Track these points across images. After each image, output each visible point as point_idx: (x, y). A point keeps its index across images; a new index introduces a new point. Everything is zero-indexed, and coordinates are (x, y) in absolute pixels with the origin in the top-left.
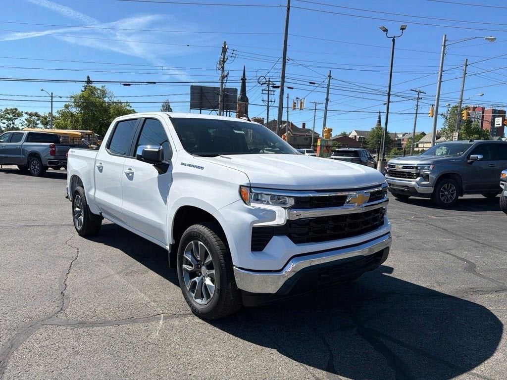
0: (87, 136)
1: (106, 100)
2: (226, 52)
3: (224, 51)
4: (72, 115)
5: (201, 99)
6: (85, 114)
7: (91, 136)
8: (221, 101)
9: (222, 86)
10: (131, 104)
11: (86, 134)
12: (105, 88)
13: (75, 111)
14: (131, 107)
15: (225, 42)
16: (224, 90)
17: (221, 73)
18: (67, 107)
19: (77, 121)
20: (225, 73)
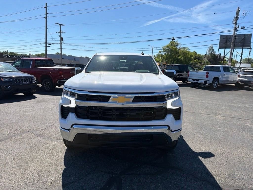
0: (164, 65)
1: (178, 47)
2: (239, 13)
3: (238, 12)
4: (162, 56)
5: (226, 42)
6: (167, 55)
7: (165, 65)
8: (233, 43)
9: (234, 33)
10: (189, 48)
11: (164, 64)
12: (178, 42)
13: (163, 54)
14: (189, 50)
15: (239, 7)
16: (236, 36)
17: (234, 26)
18: (160, 52)
19: (164, 58)
20: (237, 26)
